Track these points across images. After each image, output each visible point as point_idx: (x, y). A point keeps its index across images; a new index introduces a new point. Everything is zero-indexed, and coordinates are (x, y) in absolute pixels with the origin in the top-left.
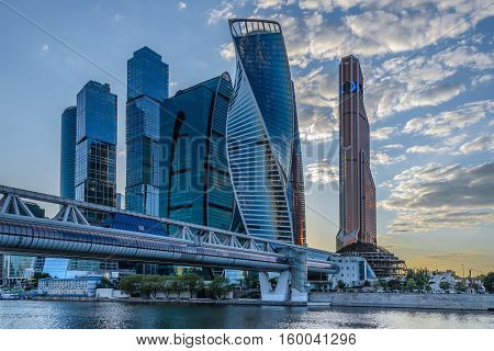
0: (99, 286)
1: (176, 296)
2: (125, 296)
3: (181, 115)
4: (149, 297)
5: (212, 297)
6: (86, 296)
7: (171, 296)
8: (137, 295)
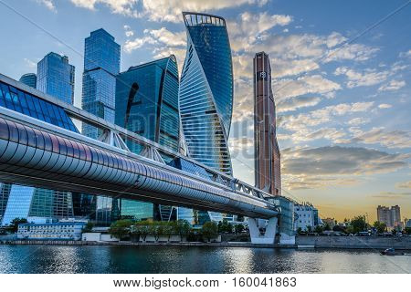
0: (84, 231)
1: (166, 239)
2: (114, 239)
3: (135, 86)
4: (138, 241)
5: (201, 240)
6: (73, 240)
7: (161, 239)
8: (126, 239)
